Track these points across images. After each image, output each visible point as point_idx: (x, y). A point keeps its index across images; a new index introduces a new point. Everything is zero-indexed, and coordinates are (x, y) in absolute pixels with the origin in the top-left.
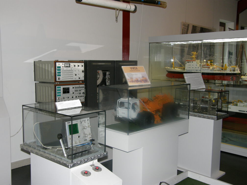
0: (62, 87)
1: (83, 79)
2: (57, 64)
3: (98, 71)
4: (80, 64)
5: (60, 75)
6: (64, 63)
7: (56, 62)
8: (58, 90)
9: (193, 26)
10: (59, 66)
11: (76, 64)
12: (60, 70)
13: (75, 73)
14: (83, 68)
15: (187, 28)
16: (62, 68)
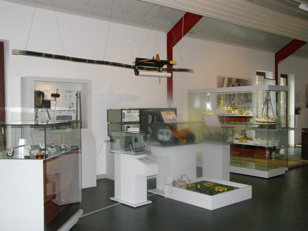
0: (126, 126)
1: (139, 121)
2: (123, 111)
3: (148, 115)
4: (137, 111)
5: (124, 118)
6: (127, 111)
7: (122, 110)
8: (123, 128)
9: (229, 78)
10: (124, 112)
11: (134, 111)
12: (125, 115)
13: (133, 116)
14: (138, 114)
15: (223, 80)
16: (125, 113)
